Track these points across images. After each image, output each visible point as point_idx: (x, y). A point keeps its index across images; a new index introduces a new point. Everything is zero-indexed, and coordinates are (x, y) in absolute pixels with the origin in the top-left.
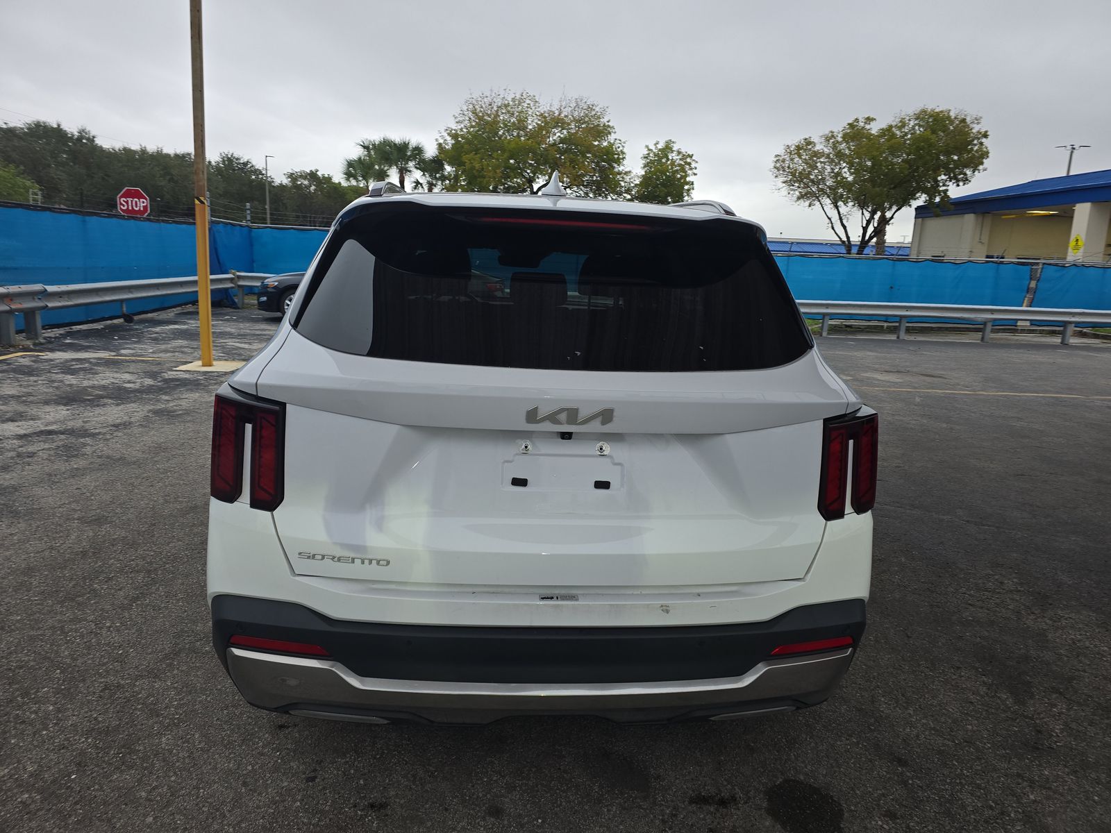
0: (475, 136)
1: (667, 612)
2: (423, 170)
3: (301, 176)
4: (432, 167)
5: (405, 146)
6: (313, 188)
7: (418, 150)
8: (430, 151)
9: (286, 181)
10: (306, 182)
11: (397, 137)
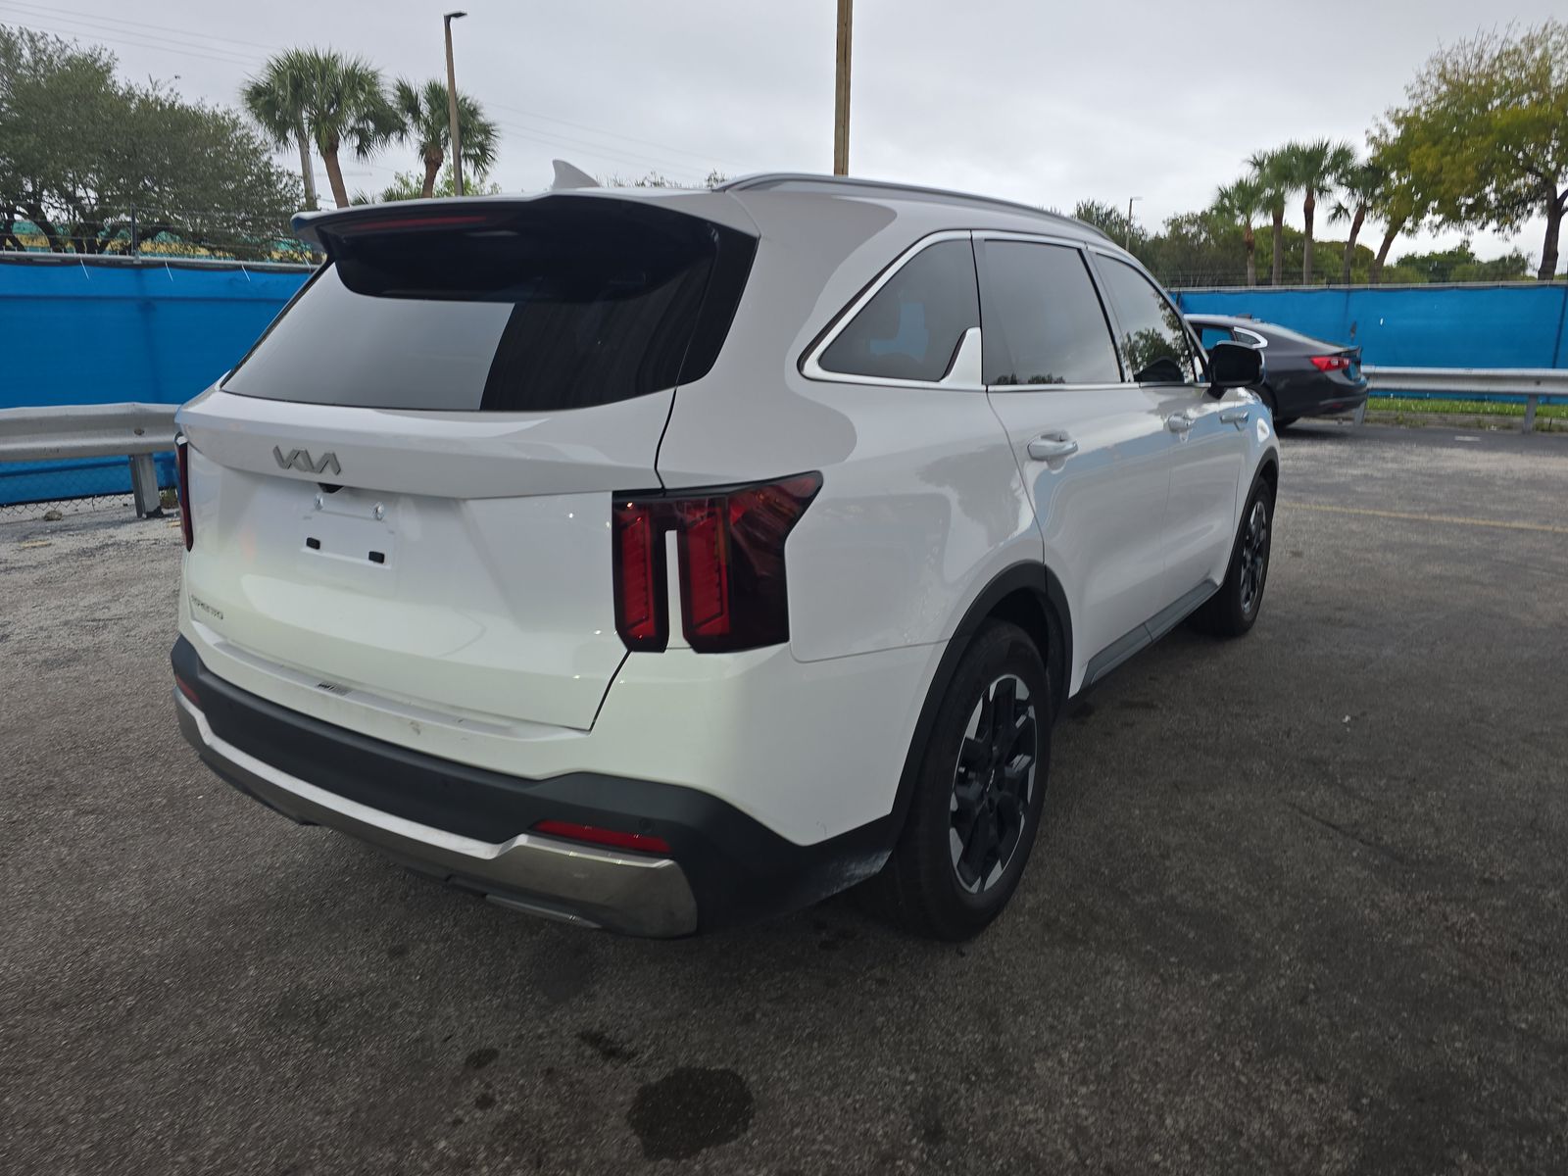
0: (1439, 116)
1: (419, 732)
2: (1351, 186)
3: (1189, 222)
4: (1367, 180)
5: (1319, 152)
6: (1204, 236)
7: (1343, 155)
8: (1363, 155)
9: (1164, 232)
10: (1194, 229)
11: (1307, 140)
